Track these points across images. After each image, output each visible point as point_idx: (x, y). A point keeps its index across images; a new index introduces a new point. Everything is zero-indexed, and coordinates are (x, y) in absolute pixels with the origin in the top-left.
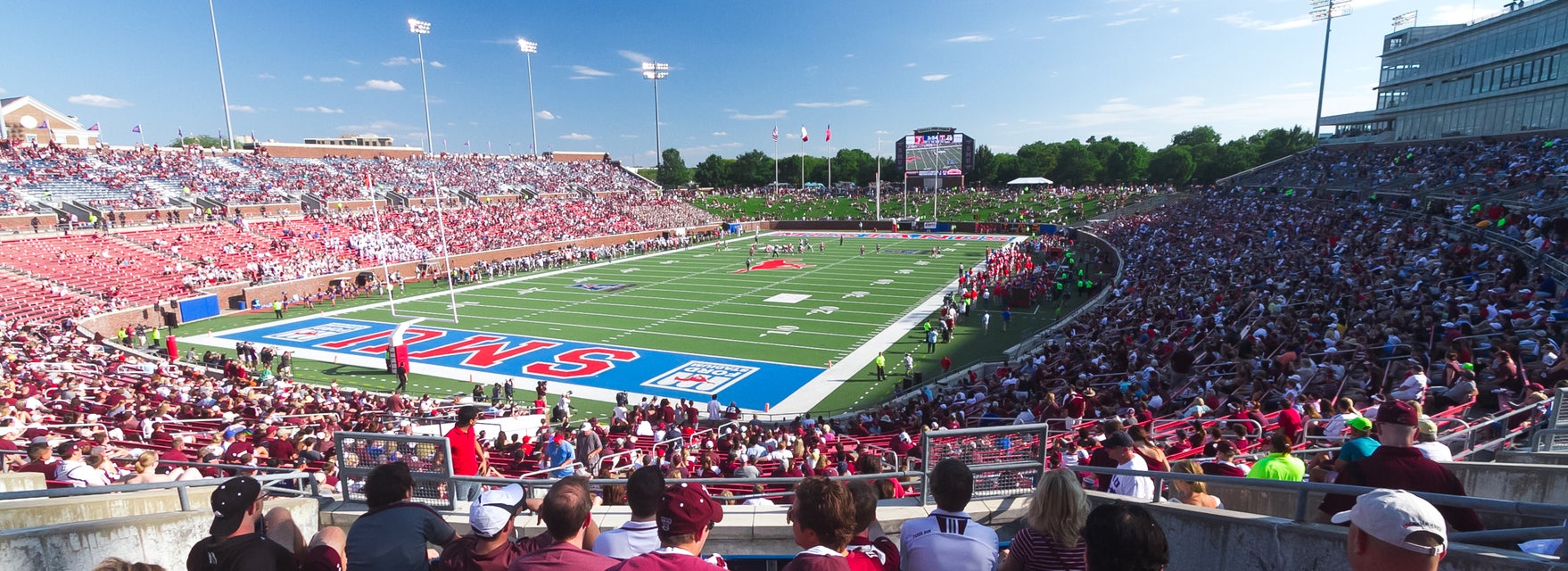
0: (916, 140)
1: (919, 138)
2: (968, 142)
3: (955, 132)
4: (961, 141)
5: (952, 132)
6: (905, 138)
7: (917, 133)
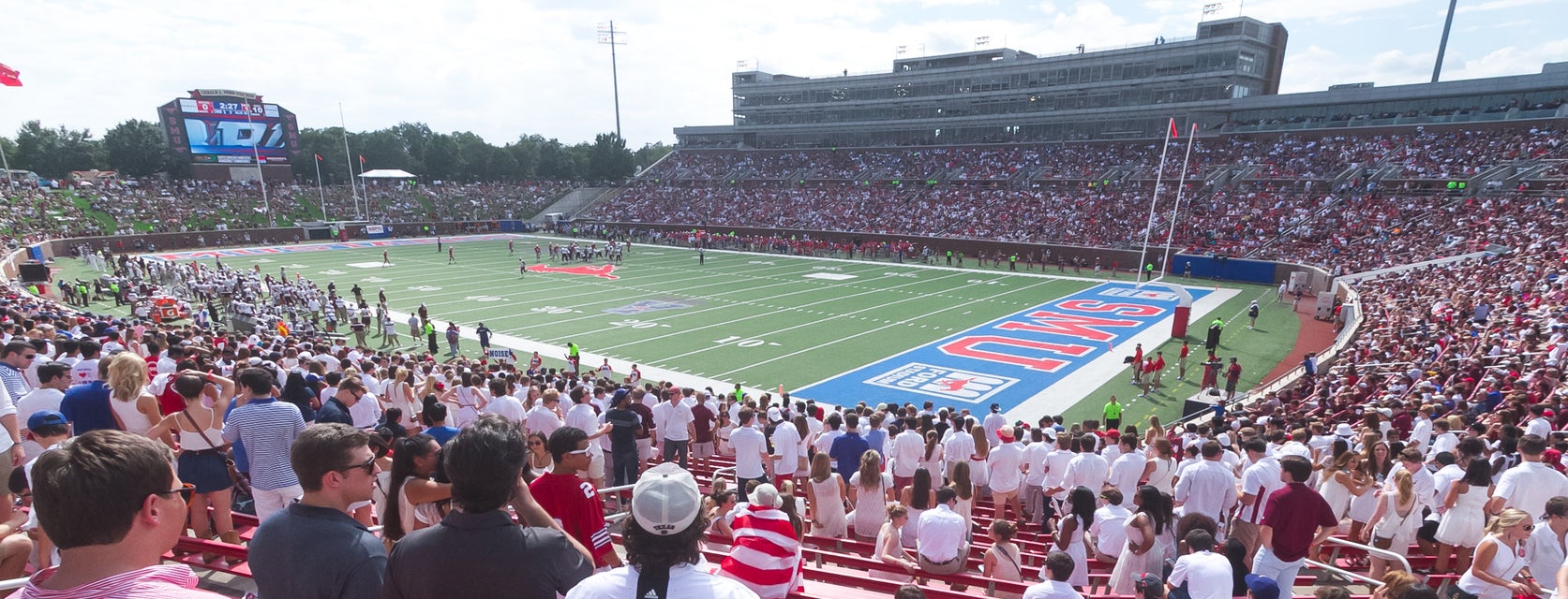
0: (200, 108)
1: (205, 105)
2: (286, 118)
3: (264, 100)
4: (276, 114)
5: (257, 101)
6: (178, 100)
7: (196, 95)
